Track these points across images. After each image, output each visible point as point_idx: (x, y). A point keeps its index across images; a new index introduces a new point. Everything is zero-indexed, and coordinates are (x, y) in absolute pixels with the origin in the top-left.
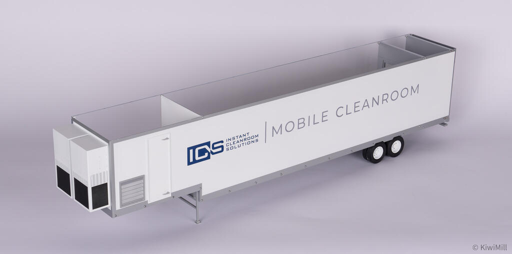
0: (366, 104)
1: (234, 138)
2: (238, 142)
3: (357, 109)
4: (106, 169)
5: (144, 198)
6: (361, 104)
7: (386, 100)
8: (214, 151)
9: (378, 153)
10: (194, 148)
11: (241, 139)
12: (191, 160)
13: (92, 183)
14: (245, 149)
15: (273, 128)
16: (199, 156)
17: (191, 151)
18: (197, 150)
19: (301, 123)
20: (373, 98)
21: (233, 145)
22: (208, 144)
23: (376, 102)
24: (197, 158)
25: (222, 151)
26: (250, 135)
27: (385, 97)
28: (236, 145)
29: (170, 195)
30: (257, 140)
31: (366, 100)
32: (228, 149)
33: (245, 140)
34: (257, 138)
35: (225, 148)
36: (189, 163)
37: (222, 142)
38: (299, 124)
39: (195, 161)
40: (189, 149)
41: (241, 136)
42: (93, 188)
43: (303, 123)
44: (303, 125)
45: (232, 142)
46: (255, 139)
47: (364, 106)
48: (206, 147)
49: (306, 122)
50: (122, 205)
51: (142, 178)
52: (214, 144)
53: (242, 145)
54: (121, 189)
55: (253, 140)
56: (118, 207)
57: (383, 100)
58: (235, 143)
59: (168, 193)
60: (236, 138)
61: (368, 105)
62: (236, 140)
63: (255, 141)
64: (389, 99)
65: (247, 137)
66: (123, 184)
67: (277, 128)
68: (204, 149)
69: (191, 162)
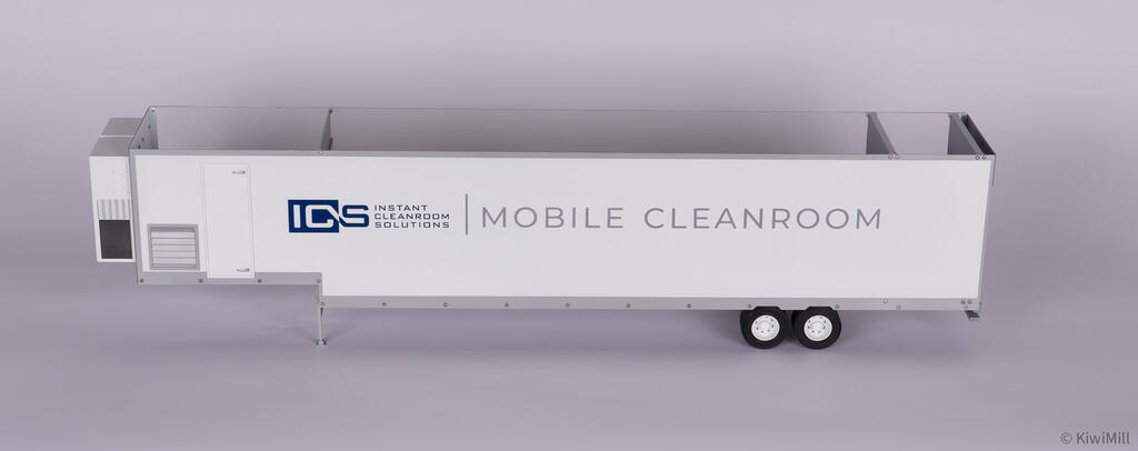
0: (726, 218)
1: (391, 208)
2: (401, 217)
3: (700, 223)
4: (126, 196)
5: (197, 266)
6: (713, 217)
7: (783, 222)
8: (347, 220)
10: (303, 204)
11: (410, 213)
12: (297, 224)
13: (101, 213)
14: (417, 233)
15: (485, 211)
16: (315, 221)
17: (297, 208)
18: (309, 209)
19: (554, 217)
20: (746, 211)
21: (392, 222)
22: (334, 204)
23: (753, 219)
24: (310, 223)
25: (366, 224)
26: (429, 211)
27: (781, 216)
28: (399, 222)
29: (250, 275)
30: (446, 225)
31: (727, 210)
32: (378, 225)
33: (418, 216)
34: (445, 220)
35: (372, 221)
36: (292, 229)
37: (366, 208)
38: (547, 217)
39: (304, 229)
40: (291, 203)
41: (407, 208)
42: (102, 223)
43: (558, 217)
44: (558, 222)
45: (388, 213)
46: (441, 221)
47: (720, 222)
48: (330, 208)
49: (567, 217)
50: (152, 266)
51: (192, 229)
52: (345, 208)
53: (410, 225)
54: (150, 239)
55: (437, 222)
56: (146, 267)
57: (774, 221)
58: (396, 216)
59: (248, 270)
60: (396, 208)
61: (732, 222)
62: (397, 212)
63: (441, 225)
64: (792, 222)
65: (421, 211)
66: (153, 228)
67: (494, 214)
68: (326, 211)
69: (296, 226)
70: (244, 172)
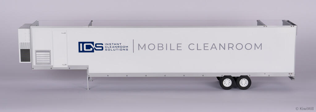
0: (214, 47)
1: (110, 44)
2: (113, 47)
3: (206, 48)
4: (29, 42)
5: (50, 63)
6: (209, 46)
7: (232, 48)
9: (227, 83)
10: (83, 43)
11: (116, 46)
12: (81, 50)
13: (21, 47)
14: (118, 52)
15: (139, 45)
17: (81, 44)
18: (85, 45)
19: (160, 47)
20: (220, 44)
21: (110, 48)
22: (93, 43)
23: (223, 47)
24: (85, 50)
25: (102, 50)
26: (122, 45)
27: (231, 46)
28: (112, 49)
29: (66, 66)
30: (127, 50)
31: (214, 44)
32: (106, 50)
33: (118, 47)
34: (127, 48)
35: (104, 48)
36: (80, 51)
37: (102, 44)
38: (158, 47)
39: (83, 51)
40: (80, 43)
41: (115, 44)
42: (21, 50)
43: (162, 47)
44: (162, 48)
45: (109, 46)
46: (126, 48)
47: (212, 48)
49: (164, 47)
50: (36, 63)
51: (49, 51)
52: (96, 44)
53: (116, 50)
54: (36, 54)
55: (124, 49)
56: (34, 64)
57: (229, 48)
58: (112, 47)
59: (66, 65)
60: (112, 44)
61: (216, 48)
62: (112, 46)
63: (126, 50)
64: (234, 48)
65: (119, 45)
66: (37, 51)
67: (142, 46)
68: (90, 45)
70: (65, 33)
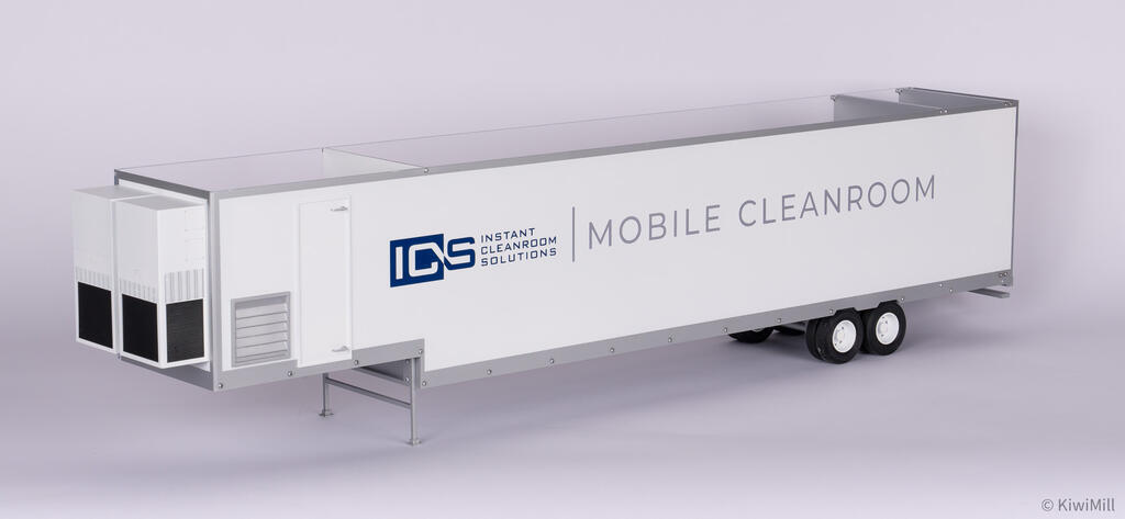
0: (809, 205)
1: (499, 237)
2: (508, 247)
3: (788, 213)
4: (203, 265)
5: (286, 353)
6: (798, 203)
7: (857, 201)
8: (454, 261)
9: (844, 337)
10: (406, 244)
11: (516, 240)
12: (399, 276)
14: (524, 267)
15: (591, 227)
16: (418, 267)
17: (399, 250)
18: (413, 250)
19: (657, 227)
20: (826, 192)
21: (498, 255)
22: (438, 239)
23: (833, 203)
24: (413, 272)
25: (471, 264)
26: (537, 235)
27: (855, 194)
28: (505, 254)
29: (348, 356)
30: (553, 252)
31: (810, 194)
32: (484, 262)
33: (525, 244)
34: (552, 245)
35: (479, 257)
36: (395, 282)
37: (471, 240)
38: (651, 227)
39: (408, 280)
40: (394, 244)
41: (514, 235)
42: (169, 307)
43: (661, 225)
44: (661, 232)
45: (494, 244)
46: (549, 247)
47: (804, 210)
48: (433, 246)
49: (669, 224)
50: (236, 360)
51: (283, 298)
52: (451, 243)
53: (517, 257)
54: (235, 319)
55: (543, 248)
56: (227, 365)
57: (850, 202)
58: (503, 248)
59: (345, 349)
60: (504, 236)
61: (814, 209)
62: (504, 242)
63: (549, 253)
64: (864, 202)
65: (529, 238)
66: (239, 305)
67: (600, 229)
68: (430, 251)
69: (398, 278)
70: (343, 209)
